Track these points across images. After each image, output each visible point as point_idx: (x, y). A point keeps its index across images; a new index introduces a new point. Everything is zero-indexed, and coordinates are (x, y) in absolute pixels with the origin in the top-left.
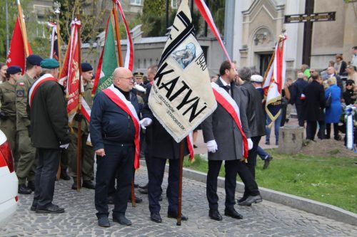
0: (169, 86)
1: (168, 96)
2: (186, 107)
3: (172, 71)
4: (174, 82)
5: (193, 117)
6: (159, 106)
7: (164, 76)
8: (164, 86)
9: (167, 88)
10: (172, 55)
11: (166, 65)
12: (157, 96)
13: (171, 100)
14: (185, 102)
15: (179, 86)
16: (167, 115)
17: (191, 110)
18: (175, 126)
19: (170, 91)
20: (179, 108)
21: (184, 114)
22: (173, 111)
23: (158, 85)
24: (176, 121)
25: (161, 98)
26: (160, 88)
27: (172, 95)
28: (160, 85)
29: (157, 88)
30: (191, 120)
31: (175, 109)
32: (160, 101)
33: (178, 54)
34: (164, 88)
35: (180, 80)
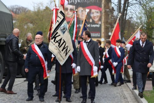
0: (59, 42)
2: (65, 50)
3: (60, 35)
5: (66, 54)
6: (56, 50)
7: (57, 38)
8: (57, 42)
9: (58, 43)
10: (59, 29)
11: (57, 33)
12: (55, 46)
13: (60, 47)
14: (64, 48)
15: (62, 41)
16: (59, 54)
17: (67, 52)
18: (61, 58)
21: (64, 53)
23: (54, 41)
24: (61, 56)
27: (60, 45)
28: (56, 41)
29: (54, 43)
31: (61, 51)
32: (56, 48)
33: (62, 28)
35: (62, 39)
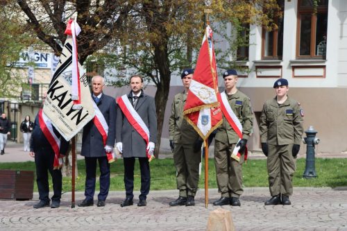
0: (60, 98)
1: (59, 105)
2: (73, 114)
3: (62, 86)
4: (64, 95)
5: (78, 121)
6: (53, 113)
7: (56, 91)
8: (56, 98)
9: (58, 100)
10: (62, 74)
11: (57, 82)
12: (51, 105)
13: (62, 108)
14: (72, 110)
15: (67, 98)
16: (59, 120)
17: (77, 116)
18: (65, 128)
19: (61, 102)
20: (68, 114)
21: (72, 119)
22: (63, 117)
23: (51, 97)
24: (66, 124)
25: (54, 107)
26: (53, 100)
27: (62, 105)
28: (53, 97)
29: (50, 99)
30: (77, 124)
31: (65, 115)
32: (53, 109)
33: (66, 74)
34: (56, 100)
35: (68, 94)
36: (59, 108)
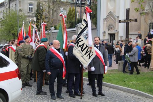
0: (82, 46)
1: (81, 50)
2: (87, 54)
3: (82, 41)
4: (83, 45)
5: (89, 58)
7: (80, 43)
8: (80, 46)
9: (81, 47)
10: (82, 35)
11: (80, 38)
12: (77, 50)
14: (87, 52)
15: (85, 46)
16: (81, 57)
18: (84, 61)
20: (85, 54)
21: (87, 57)
22: (83, 56)
25: (79, 51)
26: (78, 47)
27: (83, 50)
28: (78, 46)
33: (84, 34)
35: (85, 44)
36: (81, 52)
